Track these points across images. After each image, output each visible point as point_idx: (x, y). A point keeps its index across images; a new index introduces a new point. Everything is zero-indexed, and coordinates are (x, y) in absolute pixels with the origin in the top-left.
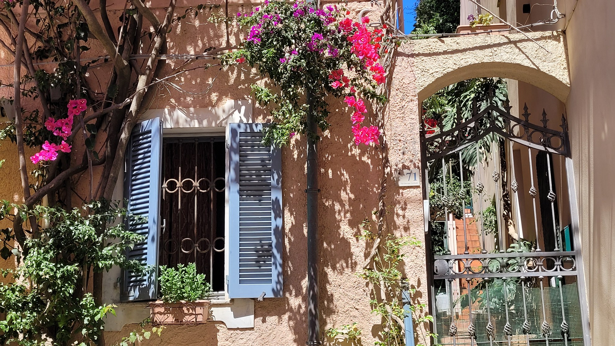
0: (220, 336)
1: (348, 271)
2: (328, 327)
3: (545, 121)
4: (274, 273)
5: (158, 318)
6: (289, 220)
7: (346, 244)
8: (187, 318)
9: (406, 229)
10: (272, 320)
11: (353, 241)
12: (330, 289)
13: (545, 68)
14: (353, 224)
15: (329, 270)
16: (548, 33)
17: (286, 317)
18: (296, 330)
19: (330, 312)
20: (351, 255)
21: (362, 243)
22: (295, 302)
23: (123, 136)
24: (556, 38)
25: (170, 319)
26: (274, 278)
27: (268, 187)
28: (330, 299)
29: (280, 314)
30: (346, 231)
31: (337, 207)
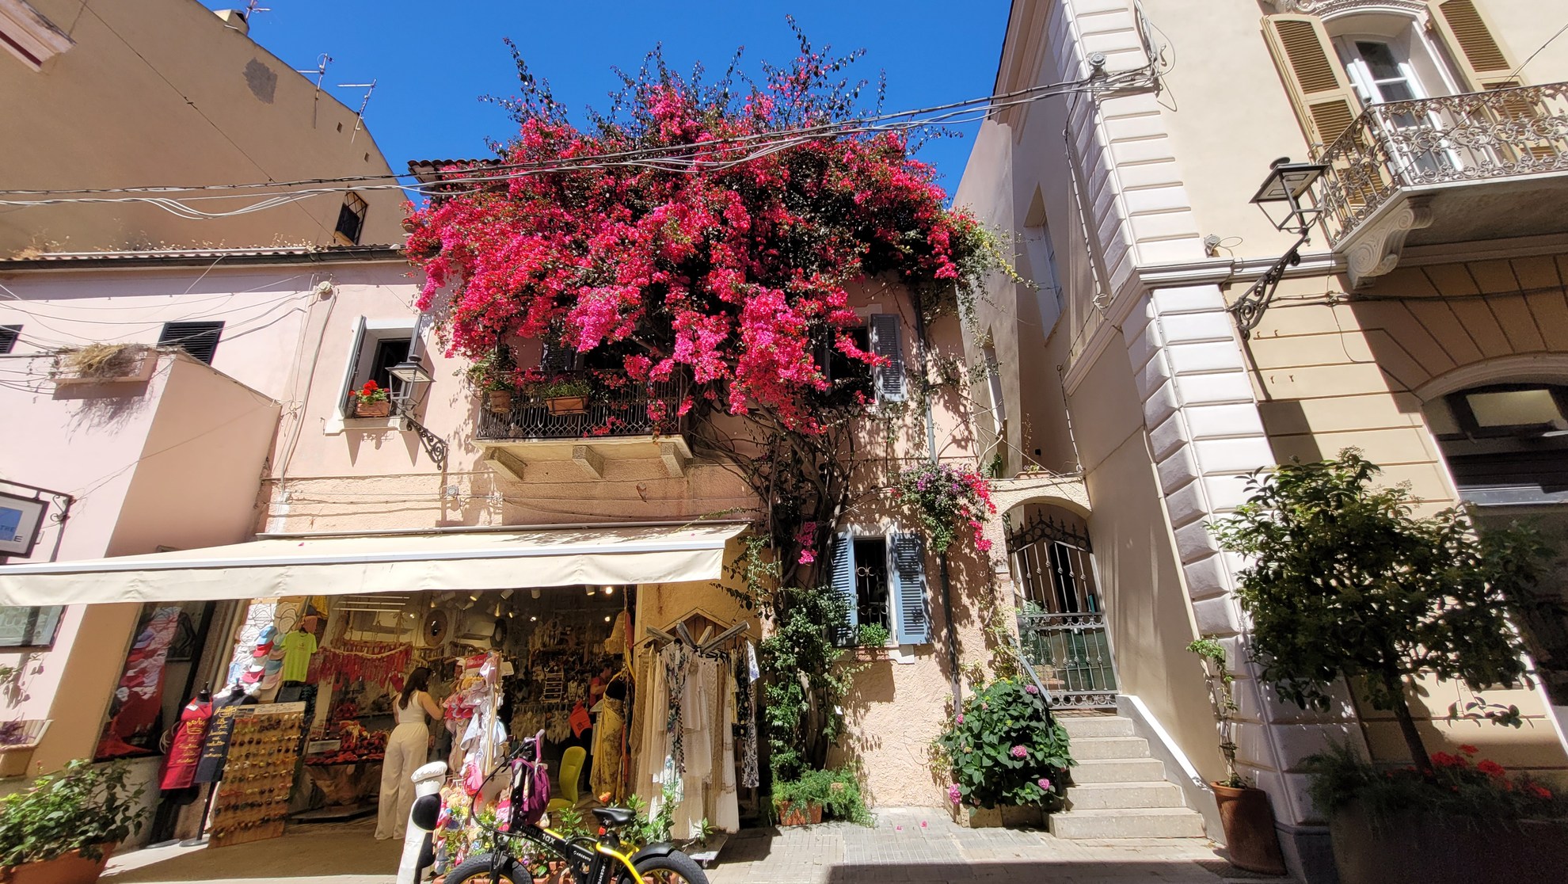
0: (894, 668)
1: (969, 626)
2: (961, 662)
3: (1074, 530)
4: (925, 628)
5: (861, 658)
6: (929, 594)
7: (966, 608)
8: (879, 658)
9: (1003, 600)
10: (925, 657)
11: (970, 607)
12: (959, 637)
13: (1076, 500)
14: (969, 596)
15: (957, 626)
16: (1075, 479)
17: (933, 656)
18: (941, 663)
19: (961, 652)
20: (970, 616)
21: (976, 608)
22: (938, 646)
23: (829, 542)
24: (1080, 482)
25: (868, 658)
26: (926, 631)
27: (917, 573)
28: (960, 644)
29: (929, 654)
30: (965, 600)
31: (959, 586)
